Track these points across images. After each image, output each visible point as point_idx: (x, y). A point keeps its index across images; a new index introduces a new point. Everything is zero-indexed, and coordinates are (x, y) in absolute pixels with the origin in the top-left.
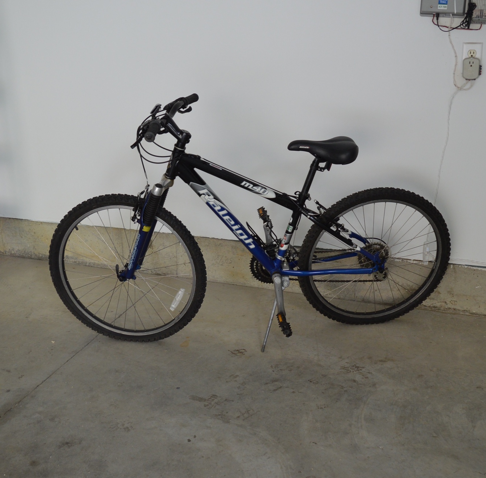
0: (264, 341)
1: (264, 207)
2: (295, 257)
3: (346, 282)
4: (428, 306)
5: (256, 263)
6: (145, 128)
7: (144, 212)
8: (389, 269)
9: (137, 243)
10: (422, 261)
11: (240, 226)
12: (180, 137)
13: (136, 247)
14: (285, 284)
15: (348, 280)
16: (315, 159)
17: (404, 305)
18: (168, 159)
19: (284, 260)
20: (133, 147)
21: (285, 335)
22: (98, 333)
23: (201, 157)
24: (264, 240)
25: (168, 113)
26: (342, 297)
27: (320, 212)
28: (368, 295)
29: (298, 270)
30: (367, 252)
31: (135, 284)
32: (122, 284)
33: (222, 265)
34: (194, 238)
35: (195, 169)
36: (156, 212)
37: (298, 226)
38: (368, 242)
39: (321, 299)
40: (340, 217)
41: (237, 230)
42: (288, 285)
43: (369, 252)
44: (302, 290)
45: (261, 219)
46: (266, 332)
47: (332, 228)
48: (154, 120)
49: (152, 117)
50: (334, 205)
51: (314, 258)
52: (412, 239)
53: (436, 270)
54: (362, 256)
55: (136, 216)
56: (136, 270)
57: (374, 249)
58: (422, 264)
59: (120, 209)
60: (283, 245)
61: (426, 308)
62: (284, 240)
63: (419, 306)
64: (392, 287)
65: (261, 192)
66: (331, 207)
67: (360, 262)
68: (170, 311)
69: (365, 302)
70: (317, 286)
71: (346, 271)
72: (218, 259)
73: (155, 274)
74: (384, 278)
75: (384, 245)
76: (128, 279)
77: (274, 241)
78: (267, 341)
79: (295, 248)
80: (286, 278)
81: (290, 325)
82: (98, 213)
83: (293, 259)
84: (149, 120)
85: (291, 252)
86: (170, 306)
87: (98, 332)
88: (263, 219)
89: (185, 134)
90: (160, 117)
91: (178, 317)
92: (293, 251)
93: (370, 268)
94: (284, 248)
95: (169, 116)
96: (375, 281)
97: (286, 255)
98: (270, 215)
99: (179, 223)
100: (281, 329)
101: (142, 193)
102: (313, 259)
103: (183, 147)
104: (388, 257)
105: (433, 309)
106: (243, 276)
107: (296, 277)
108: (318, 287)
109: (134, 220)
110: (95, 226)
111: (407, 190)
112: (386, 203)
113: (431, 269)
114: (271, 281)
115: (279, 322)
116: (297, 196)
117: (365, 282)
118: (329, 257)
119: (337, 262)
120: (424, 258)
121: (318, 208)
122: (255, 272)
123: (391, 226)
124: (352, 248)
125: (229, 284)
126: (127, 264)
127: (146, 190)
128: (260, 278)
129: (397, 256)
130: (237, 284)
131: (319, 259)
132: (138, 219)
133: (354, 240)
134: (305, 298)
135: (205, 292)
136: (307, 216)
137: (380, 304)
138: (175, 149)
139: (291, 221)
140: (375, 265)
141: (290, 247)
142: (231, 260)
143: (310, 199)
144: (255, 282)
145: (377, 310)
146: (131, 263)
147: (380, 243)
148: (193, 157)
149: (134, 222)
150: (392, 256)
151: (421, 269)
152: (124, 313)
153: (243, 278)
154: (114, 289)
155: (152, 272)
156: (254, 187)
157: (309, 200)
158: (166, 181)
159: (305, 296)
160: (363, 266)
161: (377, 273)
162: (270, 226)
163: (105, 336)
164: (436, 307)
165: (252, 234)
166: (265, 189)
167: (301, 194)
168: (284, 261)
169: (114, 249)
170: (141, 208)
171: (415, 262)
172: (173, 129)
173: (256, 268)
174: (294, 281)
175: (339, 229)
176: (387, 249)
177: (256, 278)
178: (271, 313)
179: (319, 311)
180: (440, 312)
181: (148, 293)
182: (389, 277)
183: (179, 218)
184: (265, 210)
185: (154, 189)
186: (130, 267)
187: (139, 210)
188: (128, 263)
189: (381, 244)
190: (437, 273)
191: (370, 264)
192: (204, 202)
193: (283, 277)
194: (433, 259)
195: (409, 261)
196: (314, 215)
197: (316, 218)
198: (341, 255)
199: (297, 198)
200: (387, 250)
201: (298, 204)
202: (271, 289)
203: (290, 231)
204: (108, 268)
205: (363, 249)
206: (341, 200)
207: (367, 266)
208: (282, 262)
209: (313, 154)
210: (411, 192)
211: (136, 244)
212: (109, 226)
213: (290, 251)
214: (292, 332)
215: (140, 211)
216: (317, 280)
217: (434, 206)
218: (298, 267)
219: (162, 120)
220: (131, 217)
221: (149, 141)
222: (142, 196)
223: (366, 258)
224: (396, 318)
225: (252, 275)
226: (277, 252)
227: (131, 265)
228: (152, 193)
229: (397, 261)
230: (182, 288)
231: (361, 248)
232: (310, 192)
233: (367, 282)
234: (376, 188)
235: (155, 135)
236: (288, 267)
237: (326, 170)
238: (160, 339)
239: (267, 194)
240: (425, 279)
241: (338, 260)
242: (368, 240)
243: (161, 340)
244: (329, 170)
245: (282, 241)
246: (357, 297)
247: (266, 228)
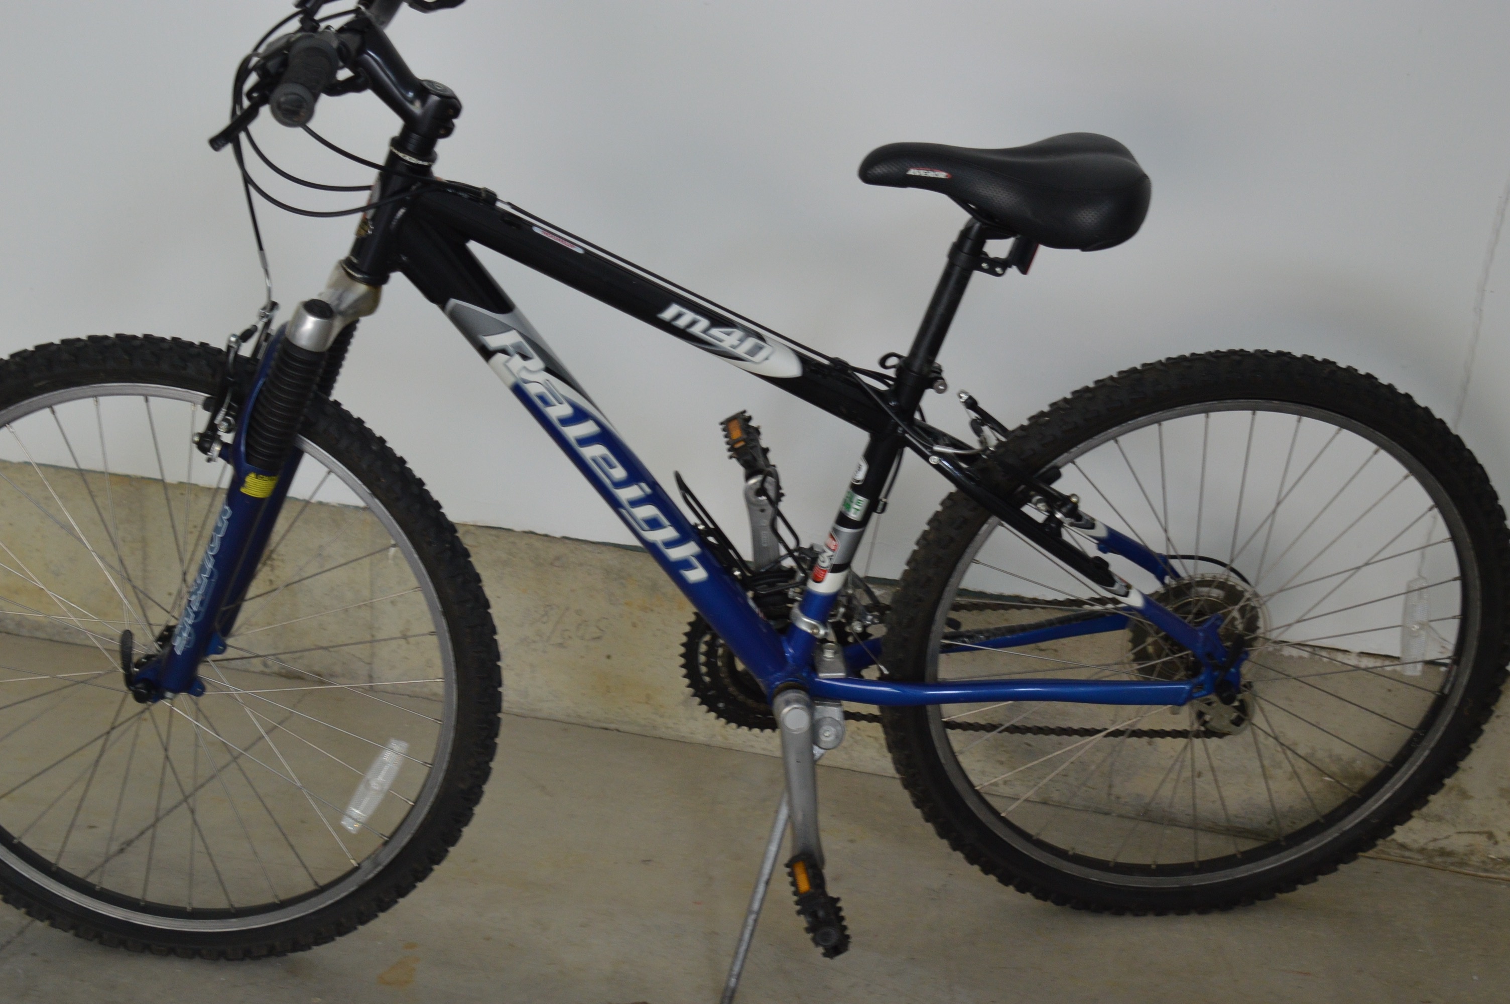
0: (731, 970)
1: (747, 415)
2: (869, 625)
3: (1076, 737)
4: (1416, 846)
5: (706, 643)
6: (272, 65)
7: (252, 417)
8: (1258, 686)
9: (216, 545)
10: (1398, 658)
11: (648, 490)
12: (416, 108)
13: (212, 560)
14: (827, 734)
15: (1088, 726)
16: (970, 221)
17: (1318, 838)
18: (361, 199)
19: (826, 634)
20: (217, 142)
21: (821, 950)
22: (28, 919)
23: (500, 197)
24: (745, 548)
25: (367, 7)
26: (1056, 796)
27: (983, 442)
28: (1166, 791)
29: (883, 680)
30: (1167, 613)
31: (199, 713)
32: (143, 712)
33: (561, 645)
34: (455, 531)
35: (474, 247)
36: (302, 418)
37: (886, 496)
38: (1175, 575)
39: (972, 803)
40: (1065, 464)
41: (635, 503)
42: (839, 738)
43: (1178, 615)
44: (897, 762)
45: (734, 461)
46: (742, 934)
47: (1028, 509)
48: (311, 36)
49: (302, 21)
50: (1042, 414)
51: (948, 630)
52: (1358, 568)
53: (1455, 701)
54: (1149, 629)
55: (217, 430)
56: (207, 655)
57: (1198, 600)
58: (1395, 671)
59: (151, 399)
60: (825, 571)
61: (1407, 854)
62: (830, 553)
63: (1379, 848)
64: (1266, 762)
65: (741, 351)
66: (1026, 423)
67: (1141, 656)
68: (341, 830)
69: (1152, 821)
70: (956, 747)
71: (1082, 689)
72: (545, 619)
73: (280, 675)
74: (1238, 722)
75: (1239, 588)
76: (169, 695)
77: (784, 557)
78: (744, 974)
79: (870, 586)
80: (832, 712)
81: (840, 909)
82: (53, 412)
83: (864, 635)
84: (288, 36)
85: (855, 602)
86: (342, 812)
87: (29, 913)
88: (746, 464)
89: (434, 99)
90: (337, 24)
91: (374, 857)
92: (866, 601)
93: (1180, 682)
94: (829, 584)
95: (373, 19)
96: (1197, 735)
97: (834, 616)
98: (771, 448)
99: (396, 468)
100: (803, 922)
101: (245, 336)
102: (946, 638)
103: (427, 152)
104: (1256, 638)
105: (1438, 860)
106: (648, 696)
107: (874, 710)
108: (961, 753)
109: (207, 445)
110: (39, 465)
111: (1343, 364)
112: (1254, 414)
113: (1433, 692)
114: (769, 722)
115: (796, 893)
116: (891, 373)
117: (1158, 740)
118: (1011, 630)
119: (1042, 650)
120: (1405, 646)
121: (976, 427)
122: (703, 681)
123: (1274, 512)
124: (1110, 595)
125: (589, 727)
126: (170, 629)
127: (260, 325)
128: (721, 705)
129: (1296, 634)
130: (623, 727)
131: (971, 636)
132: (225, 445)
133: (1118, 564)
134: (904, 797)
135: (491, 759)
136: (926, 458)
137: (1214, 829)
138: (392, 157)
139: (861, 476)
140: (1203, 669)
141: (854, 581)
142: (598, 627)
143: (941, 387)
144: (696, 719)
145: (1202, 858)
146: (188, 628)
147: (1225, 577)
148: (465, 195)
149: (204, 457)
150: (1274, 635)
151: (1390, 690)
152: (142, 833)
153: (647, 703)
154: (108, 733)
155: (265, 665)
156: (715, 332)
157: (940, 392)
158: (347, 289)
159: (906, 786)
160: (1150, 670)
161: (1209, 704)
162: (772, 493)
163: (57, 933)
164: (1450, 854)
165: (697, 521)
166: (760, 337)
167: (905, 366)
168: (824, 640)
169: (116, 564)
170: (240, 399)
171: (1366, 662)
172: (386, 77)
173: (706, 664)
174: (864, 723)
175: (1059, 515)
176: (1252, 604)
177: (704, 708)
178: (764, 855)
179: (962, 851)
180: (1467, 874)
181: (246, 750)
182: (1258, 719)
183: (398, 446)
184: (753, 423)
185: (297, 321)
186: (180, 644)
187: (230, 408)
188: (174, 627)
189: (1230, 583)
190: (1459, 709)
191: (1179, 664)
192: (503, 380)
193: (819, 707)
194: (1441, 653)
195: (1340, 657)
196: (957, 454)
197: (964, 466)
198: (1061, 621)
199: (891, 382)
200: (1254, 608)
201: (891, 408)
202: (762, 752)
203: (854, 514)
204: (88, 642)
205: (1153, 599)
206: (1069, 396)
207: (1167, 672)
208: (814, 644)
209: (962, 200)
210: (1362, 372)
211: (212, 549)
212: (98, 466)
213: (850, 598)
214: (848, 937)
215: (237, 412)
216: (959, 721)
217: (1454, 431)
218: (882, 667)
219: (345, 36)
220: (194, 435)
221: (287, 121)
222: (246, 350)
223: (1166, 638)
224: (1281, 892)
225: (691, 690)
226: (795, 601)
227: (185, 635)
228: (290, 338)
229: (1291, 657)
230: (399, 738)
231: (1146, 598)
232: (942, 359)
233: (1162, 737)
234: (1218, 352)
235: (316, 98)
236: (840, 664)
237: (1013, 271)
238: (294, 950)
239: (767, 359)
240: (1407, 734)
241: (1043, 645)
242: (1174, 563)
243: (299, 954)
244: (1024, 269)
245: (821, 558)
246: (1118, 798)
247: (753, 499)
